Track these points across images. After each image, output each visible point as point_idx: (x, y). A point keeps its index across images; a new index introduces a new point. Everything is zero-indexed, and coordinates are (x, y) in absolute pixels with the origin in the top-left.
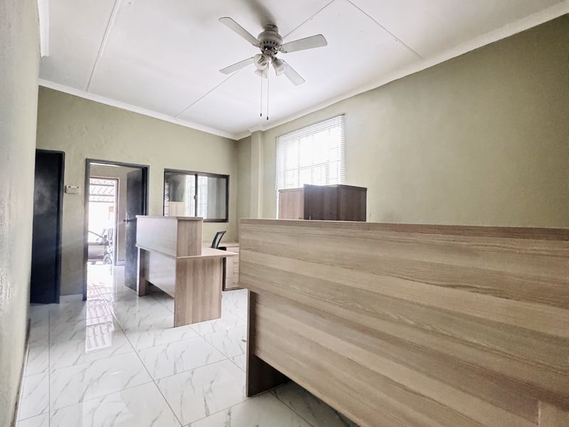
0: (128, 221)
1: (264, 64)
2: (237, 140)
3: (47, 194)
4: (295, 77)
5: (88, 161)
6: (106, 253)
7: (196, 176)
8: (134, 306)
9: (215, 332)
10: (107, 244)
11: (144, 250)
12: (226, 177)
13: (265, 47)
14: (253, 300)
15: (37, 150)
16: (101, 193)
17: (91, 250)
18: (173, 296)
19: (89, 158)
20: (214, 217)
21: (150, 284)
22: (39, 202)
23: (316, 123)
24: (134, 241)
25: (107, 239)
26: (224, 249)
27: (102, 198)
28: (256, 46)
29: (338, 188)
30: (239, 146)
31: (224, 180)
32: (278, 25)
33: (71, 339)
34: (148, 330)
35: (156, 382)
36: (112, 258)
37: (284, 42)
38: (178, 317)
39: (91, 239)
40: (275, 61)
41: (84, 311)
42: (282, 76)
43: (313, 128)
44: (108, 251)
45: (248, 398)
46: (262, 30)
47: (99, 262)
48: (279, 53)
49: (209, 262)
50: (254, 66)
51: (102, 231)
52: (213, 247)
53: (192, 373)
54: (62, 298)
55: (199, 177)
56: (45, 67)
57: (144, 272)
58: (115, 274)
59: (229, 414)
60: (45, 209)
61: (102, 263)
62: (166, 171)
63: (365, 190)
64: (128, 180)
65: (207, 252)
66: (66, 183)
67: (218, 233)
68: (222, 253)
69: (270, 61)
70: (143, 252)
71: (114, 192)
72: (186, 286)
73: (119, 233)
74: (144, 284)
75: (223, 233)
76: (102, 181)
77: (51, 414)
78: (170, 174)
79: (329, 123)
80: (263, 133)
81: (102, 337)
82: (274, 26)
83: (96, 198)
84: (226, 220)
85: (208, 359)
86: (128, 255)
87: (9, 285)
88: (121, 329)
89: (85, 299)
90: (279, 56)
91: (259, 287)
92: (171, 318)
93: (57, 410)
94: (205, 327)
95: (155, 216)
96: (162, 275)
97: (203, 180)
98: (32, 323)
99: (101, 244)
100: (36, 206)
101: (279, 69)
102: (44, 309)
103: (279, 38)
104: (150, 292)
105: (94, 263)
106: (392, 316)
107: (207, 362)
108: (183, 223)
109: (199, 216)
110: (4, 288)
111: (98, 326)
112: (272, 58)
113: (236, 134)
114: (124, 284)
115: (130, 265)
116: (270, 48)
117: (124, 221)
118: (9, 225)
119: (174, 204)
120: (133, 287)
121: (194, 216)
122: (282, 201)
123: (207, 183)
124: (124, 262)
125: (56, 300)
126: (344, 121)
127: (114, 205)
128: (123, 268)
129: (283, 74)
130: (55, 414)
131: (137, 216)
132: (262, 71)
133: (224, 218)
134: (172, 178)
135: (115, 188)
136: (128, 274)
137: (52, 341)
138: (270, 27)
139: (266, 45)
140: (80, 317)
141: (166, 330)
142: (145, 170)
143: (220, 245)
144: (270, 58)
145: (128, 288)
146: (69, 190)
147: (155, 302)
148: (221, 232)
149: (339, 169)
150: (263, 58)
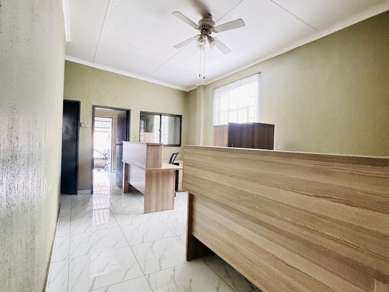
0: (118, 145)
1: (202, 41)
2: (188, 91)
3: (70, 128)
4: (224, 49)
5: (94, 107)
6: (106, 165)
7: (161, 115)
8: (120, 199)
9: (169, 218)
10: (106, 159)
11: (127, 164)
12: (180, 117)
13: (203, 30)
14: (191, 199)
15: (64, 100)
16: (103, 126)
17: (96, 162)
18: (144, 194)
19: (94, 104)
20: (172, 143)
21: (131, 186)
22: (66, 132)
23: (240, 79)
24: (121, 157)
25: (107, 155)
26: (177, 164)
27: (104, 130)
28: (197, 29)
29: (253, 125)
30: (188, 96)
31: (179, 118)
32: (212, 13)
33: (83, 217)
34: (128, 214)
35: (131, 247)
36: (109, 167)
37: (216, 25)
38: (146, 207)
39: (96, 155)
40: (210, 38)
41: (91, 200)
42: (215, 48)
43: (238, 83)
44: (107, 163)
45: (186, 262)
46: (201, 18)
47: (102, 170)
48: (212, 32)
49: (166, 173)
50: (195, 43)
51: (104, 150)
52: (170, 163)
53: (153, 243)
54: (79, 192)
55: (162, 117)
56: (69, 48)
57: (127, 177)
58: (111, 178)
59: (174, 271)
60: (69, 136)
61: (103, 170)
62: (141, 113)
63: (273, 126)
64: (118, 118)
65: (165, 166)
66: (81, 121)
67: (173, 154)
68: (176, 167)
69: (206, 38)
70: (127, 165)
71: (110, 126)
72: (152, 188)
73: (113, 152)
74: (127, 185)
75: (177, 154)
76: (103, 119)
77: (70, 260)
78: (144, 114)
79: (249, 79)
80: (205, 87)
81: (104, 216)
82: (210, 15)
83: (100, 130)
84: (179, 145)
85: (163, 235)
86: (118, 166)
87: (45, 182)
88: (113, 213)
89: (92, 193)
90: (213, 35)
91: (195, 191)
92: (142, 208)
93: (73, 258)
94: (163, 215)
95: (134, 142)
96: (138, 180)
97: (165, 119)
98: (61, 205)
99: (103, 159)
100: (64, 134)
101: (212, 44)
102: (69, 198)
103: (213, 22)
104: (131, 190)
105: (99, 171)
106: (278, 214)
107: (163, 236)
108: (150, 147)
109: (162, 143)
110: (42, 184)
111: (101, 210)
112: (208, 36)
113: (187, 87)
114: (115, 185)
115: (119, 173)
116: (206, 30)
117: (116, 145)
118: (45, 148)
119: (147, 134)
120: (120, 187)
121: (159, 142)
122: (215, 133)
123: (168, 120)
124: (115, 171)
125: (76, 193)
126: (260, 78)
127: (110, 134)
128: (115, 174)
129: (216, 47)
130: (72, 260)
131: (123, 142)
132: (201, 46)
133: (179, 144)
134: (145, 117)
135: (111, 123)
136: (118, 178)
137: (72, 217)
138: (207, 16)
139: (204, 28)
140: (89, 204)
141: (139, 215)
142: (128, 112)
143: (175, 162)
144: (206, 37)
145: (118, 188)
146: (83, 125)
147: (133, 196)
148: (175, 153)
149: (256, 111)
150: (201, 38)
